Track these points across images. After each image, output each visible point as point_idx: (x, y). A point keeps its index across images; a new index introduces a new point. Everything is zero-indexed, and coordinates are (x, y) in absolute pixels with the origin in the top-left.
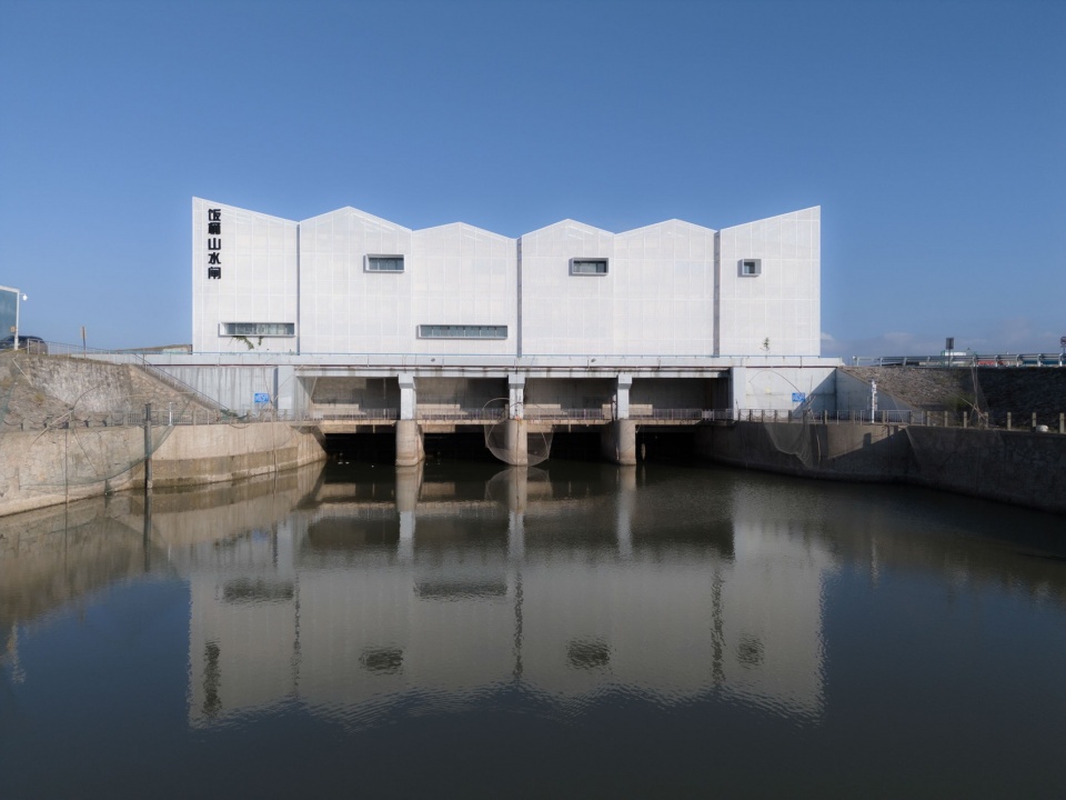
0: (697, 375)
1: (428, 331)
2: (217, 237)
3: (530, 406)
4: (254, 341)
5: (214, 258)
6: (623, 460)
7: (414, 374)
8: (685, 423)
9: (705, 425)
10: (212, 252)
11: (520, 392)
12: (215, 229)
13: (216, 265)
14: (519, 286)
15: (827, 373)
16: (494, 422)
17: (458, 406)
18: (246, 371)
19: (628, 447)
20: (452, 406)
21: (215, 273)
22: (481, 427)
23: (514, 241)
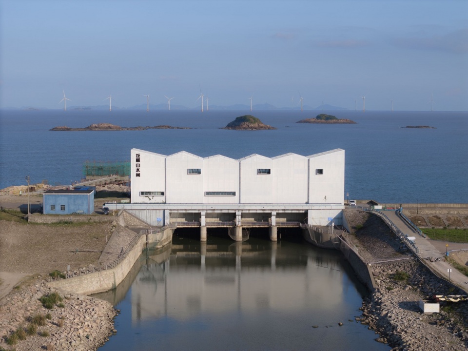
0: (298, 212)
1: (208, 193)
2: (138, 163)
3: (243, 219)
4: (151, 198)
5: (138, 170)
6: (273, 240)
7: (206, 212)
8: (294, 227)
9: (299, 228)
10: (137, 168)
11: (240, 217)
12: (138, 160)
13: (138, 172)
14: (240, 178)
15: (340, 211)
16: (231, 227)
17: (218, 219)
18: (154, 211)
19: (274, 235)
20: (216, 219)
21: (138, 175)
22: (227, 228)
23: (238, 163)
